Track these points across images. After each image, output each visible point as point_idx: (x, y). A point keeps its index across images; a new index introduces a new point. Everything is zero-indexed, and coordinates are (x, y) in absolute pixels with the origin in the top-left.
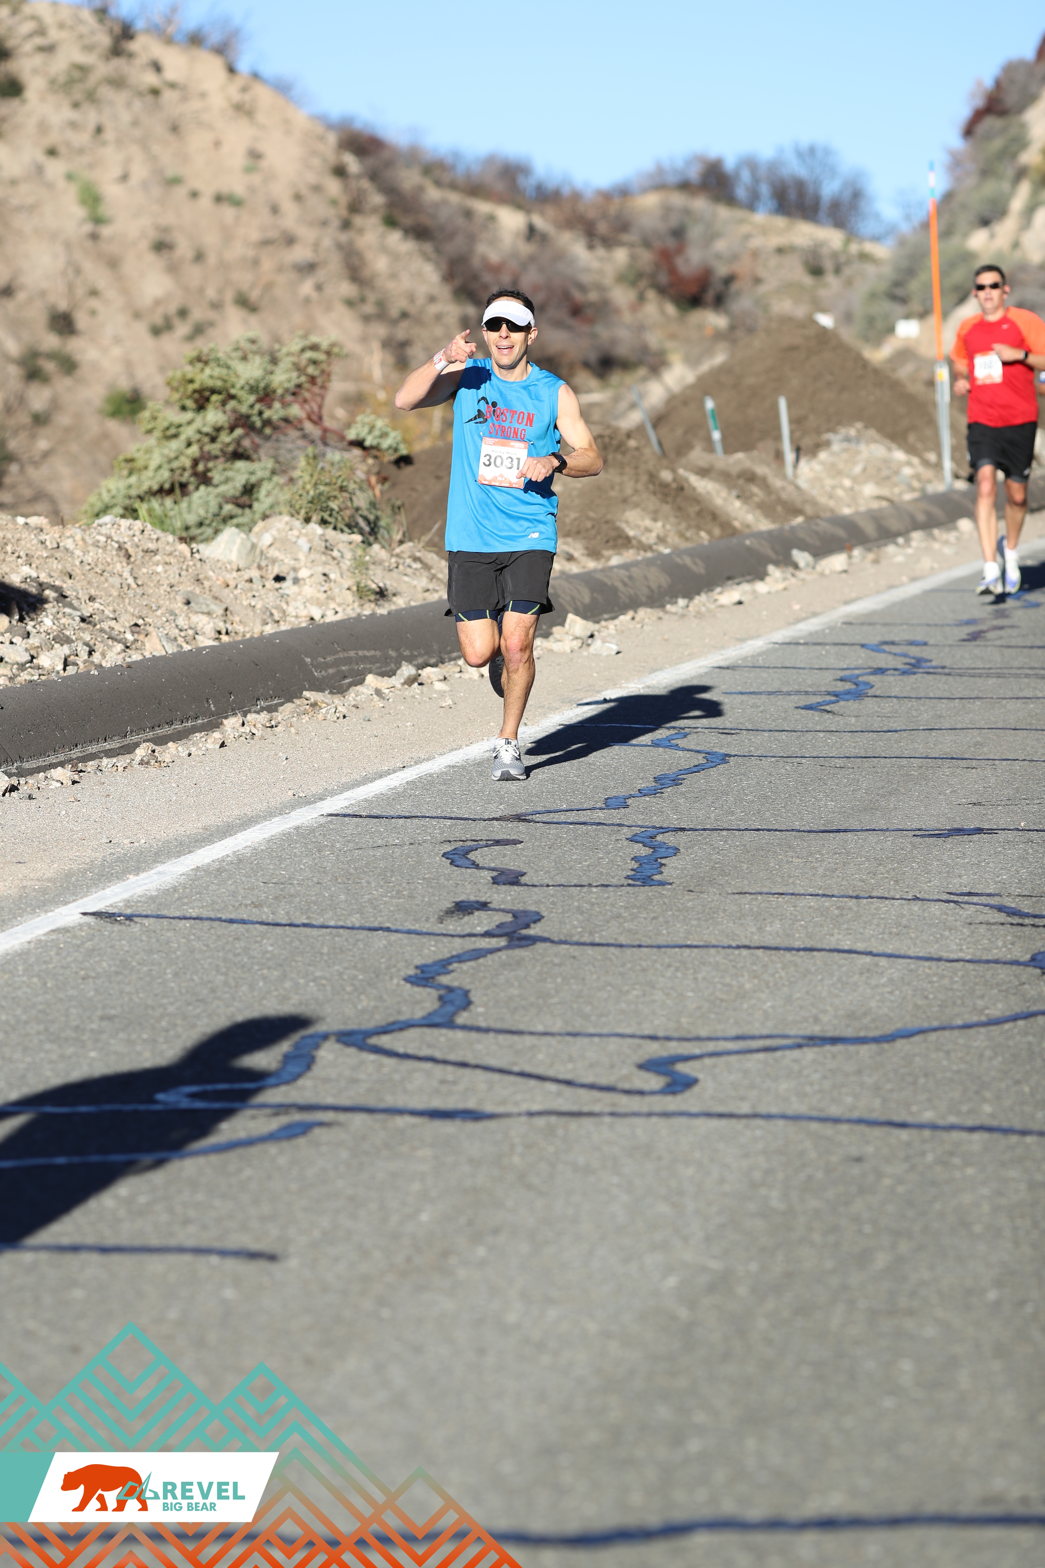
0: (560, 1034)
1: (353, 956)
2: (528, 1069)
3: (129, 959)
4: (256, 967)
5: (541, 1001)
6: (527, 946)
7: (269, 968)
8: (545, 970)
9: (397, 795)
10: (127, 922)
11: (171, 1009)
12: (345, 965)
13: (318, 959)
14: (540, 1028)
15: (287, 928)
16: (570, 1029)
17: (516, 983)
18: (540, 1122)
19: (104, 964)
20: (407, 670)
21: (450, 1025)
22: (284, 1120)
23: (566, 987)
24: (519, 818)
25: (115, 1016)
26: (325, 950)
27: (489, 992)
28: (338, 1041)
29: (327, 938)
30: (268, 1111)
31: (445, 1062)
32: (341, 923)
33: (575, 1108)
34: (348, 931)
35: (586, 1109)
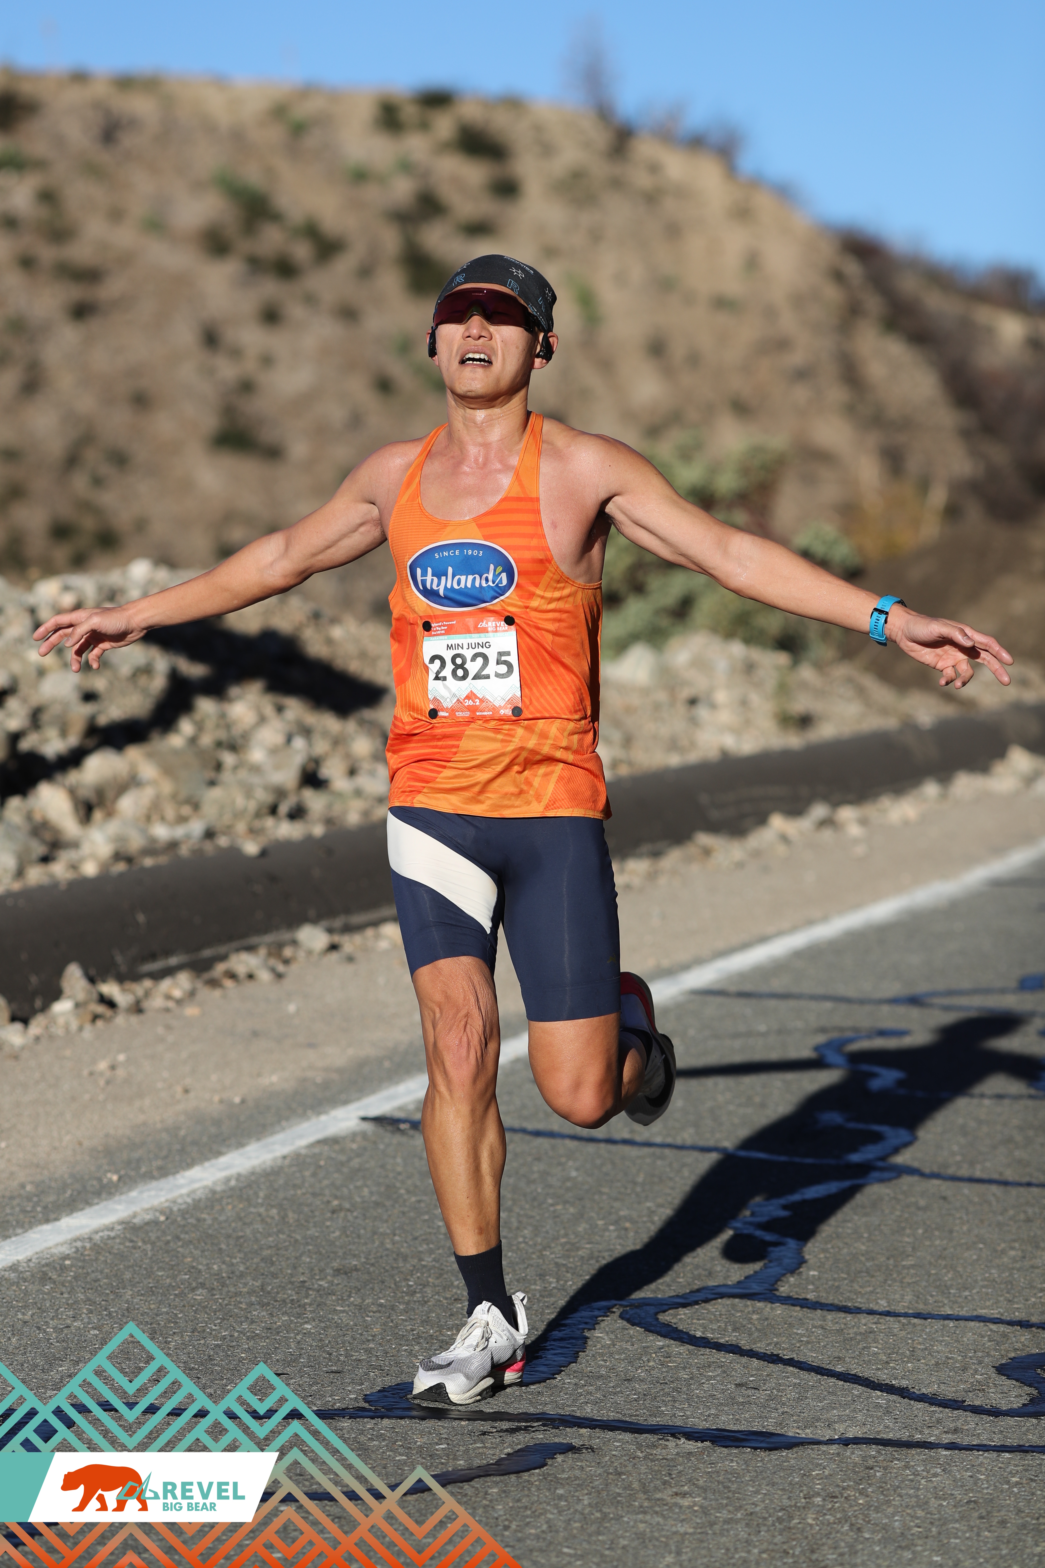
0: (906, 1315)
1: (673, 1188)
2: (855, 1370)
3: (398, 1185)
4: (550, 1201)
5: (891, 1262)
6: (889, 1180)
7: (566, 1202)
8: (906, 1215)
9: (777, 967)
10: (411, 1132)
11: (428, 1260)
12: (660, 1200)
13: (629, 1191)
14: (883, 1305)
15: (602, 1145)
16: (921, 1307)
17: (866, 1235)
18: (855, 1454)
19: (366, 1191)
20: (819, 811)
21: (770, 1295)
22: (522, 1440)
23: (927, 1243)
24: (914, 1001)
25: (356, 1269)
26: (640, 1179)
27: (829, 1246)
28: (621, 1317)
29: (648, 1160)
30: (505, 1425)
31: (752, 1354)
32: (669, 1140)
33: (904, 1435)
34: (675, 1151)
35: (918, 1437)
